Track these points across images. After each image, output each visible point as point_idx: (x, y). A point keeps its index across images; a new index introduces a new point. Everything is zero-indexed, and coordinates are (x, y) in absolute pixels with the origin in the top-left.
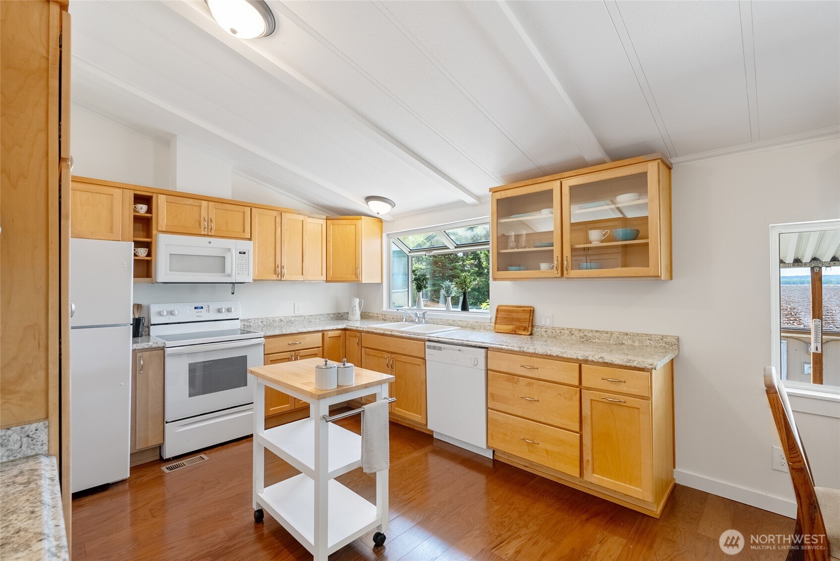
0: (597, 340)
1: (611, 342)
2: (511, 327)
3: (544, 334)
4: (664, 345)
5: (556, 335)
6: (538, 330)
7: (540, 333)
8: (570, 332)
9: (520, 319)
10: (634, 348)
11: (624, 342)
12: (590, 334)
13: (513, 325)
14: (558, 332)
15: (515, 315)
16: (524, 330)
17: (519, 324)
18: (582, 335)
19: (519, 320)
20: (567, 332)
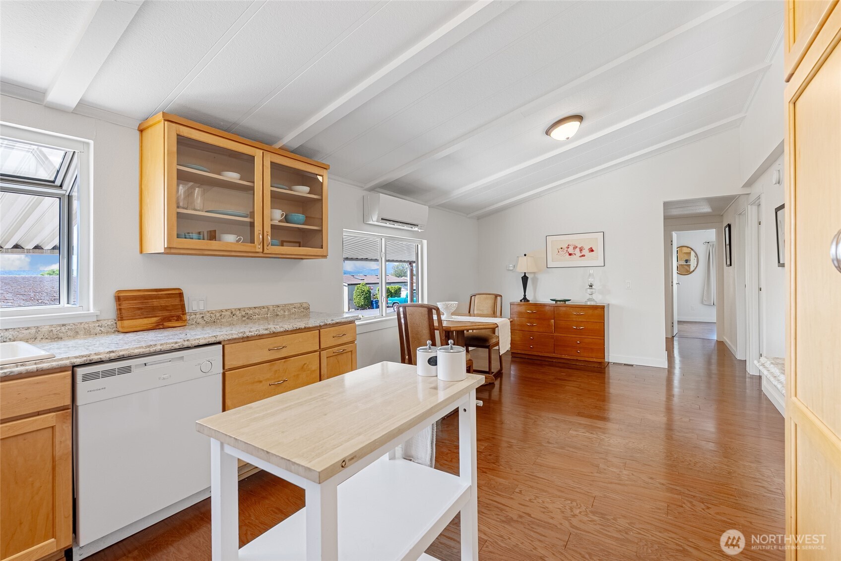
0: (257, 316)
1: (269, 315)
2: (154, 320)
3: (200, 320)
4: (302, 310)
5: (213, 319)
6: (192, 317)
7: (195, 320)
8: (232, 313)
9: (167, 306)
10: (284, 316)
11: (278, 313)
12: (251, 312)
13: (156, 317)
14: (218, 315)
15: (156, 303)
16: (177, 320)
17: (166, 314)
18: (244, 313)
19: (164, 308)
20: (228, 313)
